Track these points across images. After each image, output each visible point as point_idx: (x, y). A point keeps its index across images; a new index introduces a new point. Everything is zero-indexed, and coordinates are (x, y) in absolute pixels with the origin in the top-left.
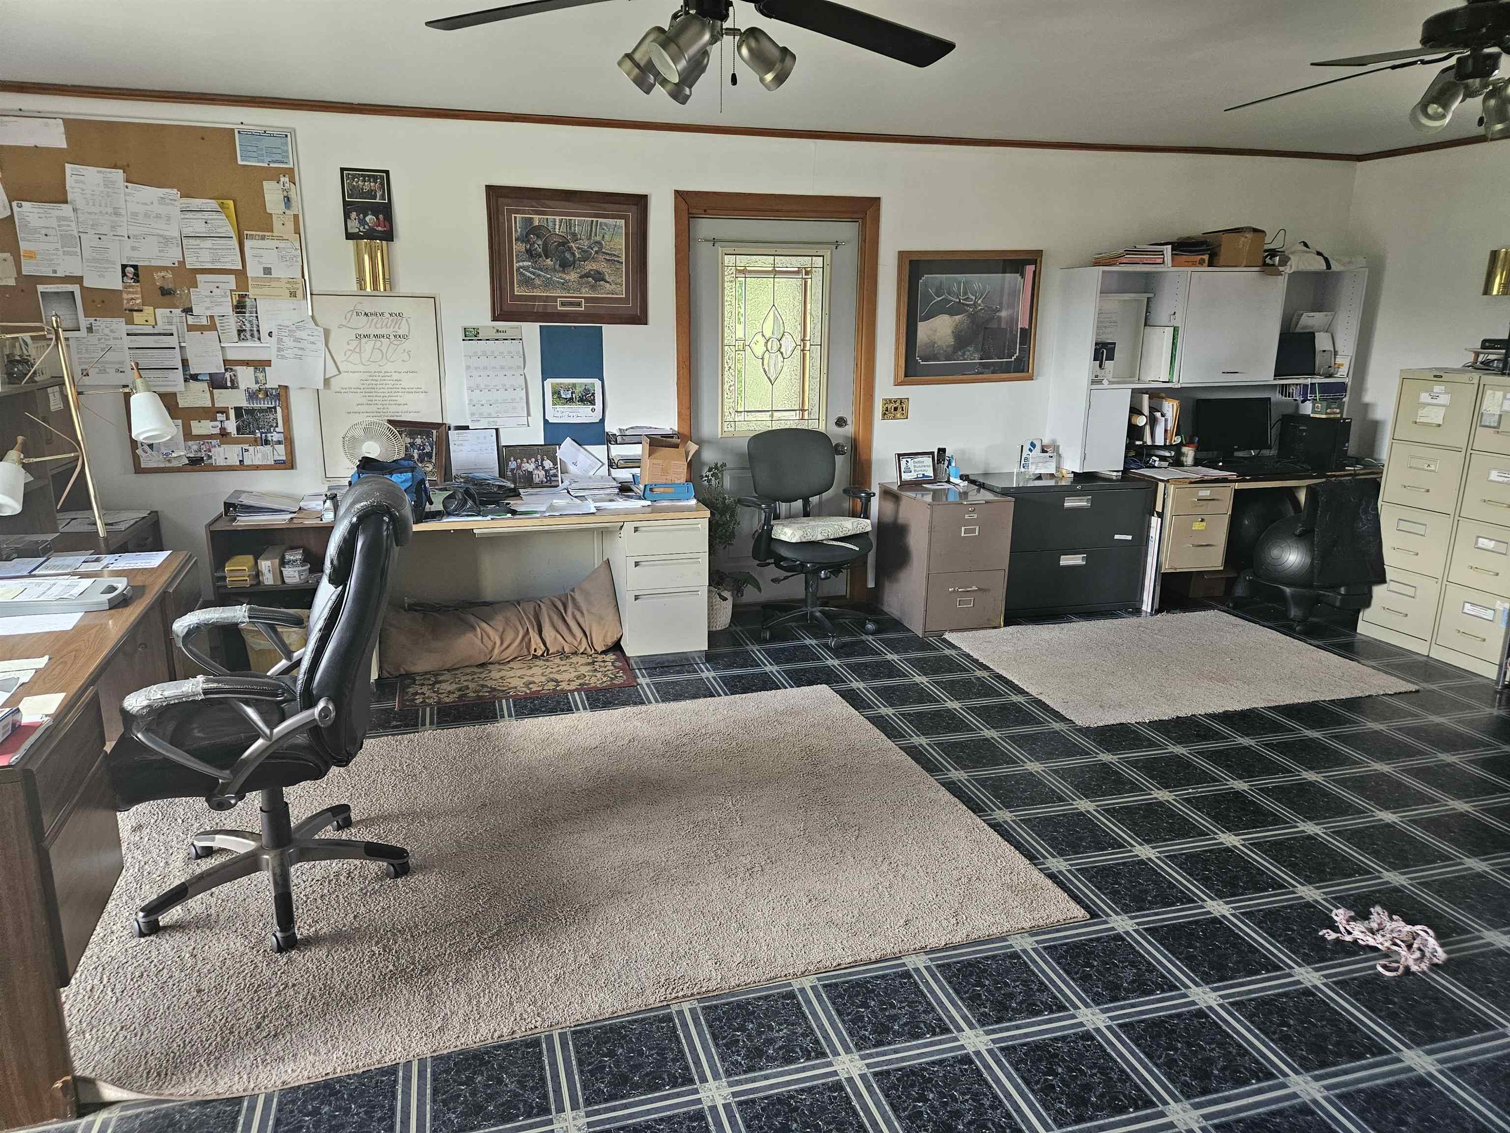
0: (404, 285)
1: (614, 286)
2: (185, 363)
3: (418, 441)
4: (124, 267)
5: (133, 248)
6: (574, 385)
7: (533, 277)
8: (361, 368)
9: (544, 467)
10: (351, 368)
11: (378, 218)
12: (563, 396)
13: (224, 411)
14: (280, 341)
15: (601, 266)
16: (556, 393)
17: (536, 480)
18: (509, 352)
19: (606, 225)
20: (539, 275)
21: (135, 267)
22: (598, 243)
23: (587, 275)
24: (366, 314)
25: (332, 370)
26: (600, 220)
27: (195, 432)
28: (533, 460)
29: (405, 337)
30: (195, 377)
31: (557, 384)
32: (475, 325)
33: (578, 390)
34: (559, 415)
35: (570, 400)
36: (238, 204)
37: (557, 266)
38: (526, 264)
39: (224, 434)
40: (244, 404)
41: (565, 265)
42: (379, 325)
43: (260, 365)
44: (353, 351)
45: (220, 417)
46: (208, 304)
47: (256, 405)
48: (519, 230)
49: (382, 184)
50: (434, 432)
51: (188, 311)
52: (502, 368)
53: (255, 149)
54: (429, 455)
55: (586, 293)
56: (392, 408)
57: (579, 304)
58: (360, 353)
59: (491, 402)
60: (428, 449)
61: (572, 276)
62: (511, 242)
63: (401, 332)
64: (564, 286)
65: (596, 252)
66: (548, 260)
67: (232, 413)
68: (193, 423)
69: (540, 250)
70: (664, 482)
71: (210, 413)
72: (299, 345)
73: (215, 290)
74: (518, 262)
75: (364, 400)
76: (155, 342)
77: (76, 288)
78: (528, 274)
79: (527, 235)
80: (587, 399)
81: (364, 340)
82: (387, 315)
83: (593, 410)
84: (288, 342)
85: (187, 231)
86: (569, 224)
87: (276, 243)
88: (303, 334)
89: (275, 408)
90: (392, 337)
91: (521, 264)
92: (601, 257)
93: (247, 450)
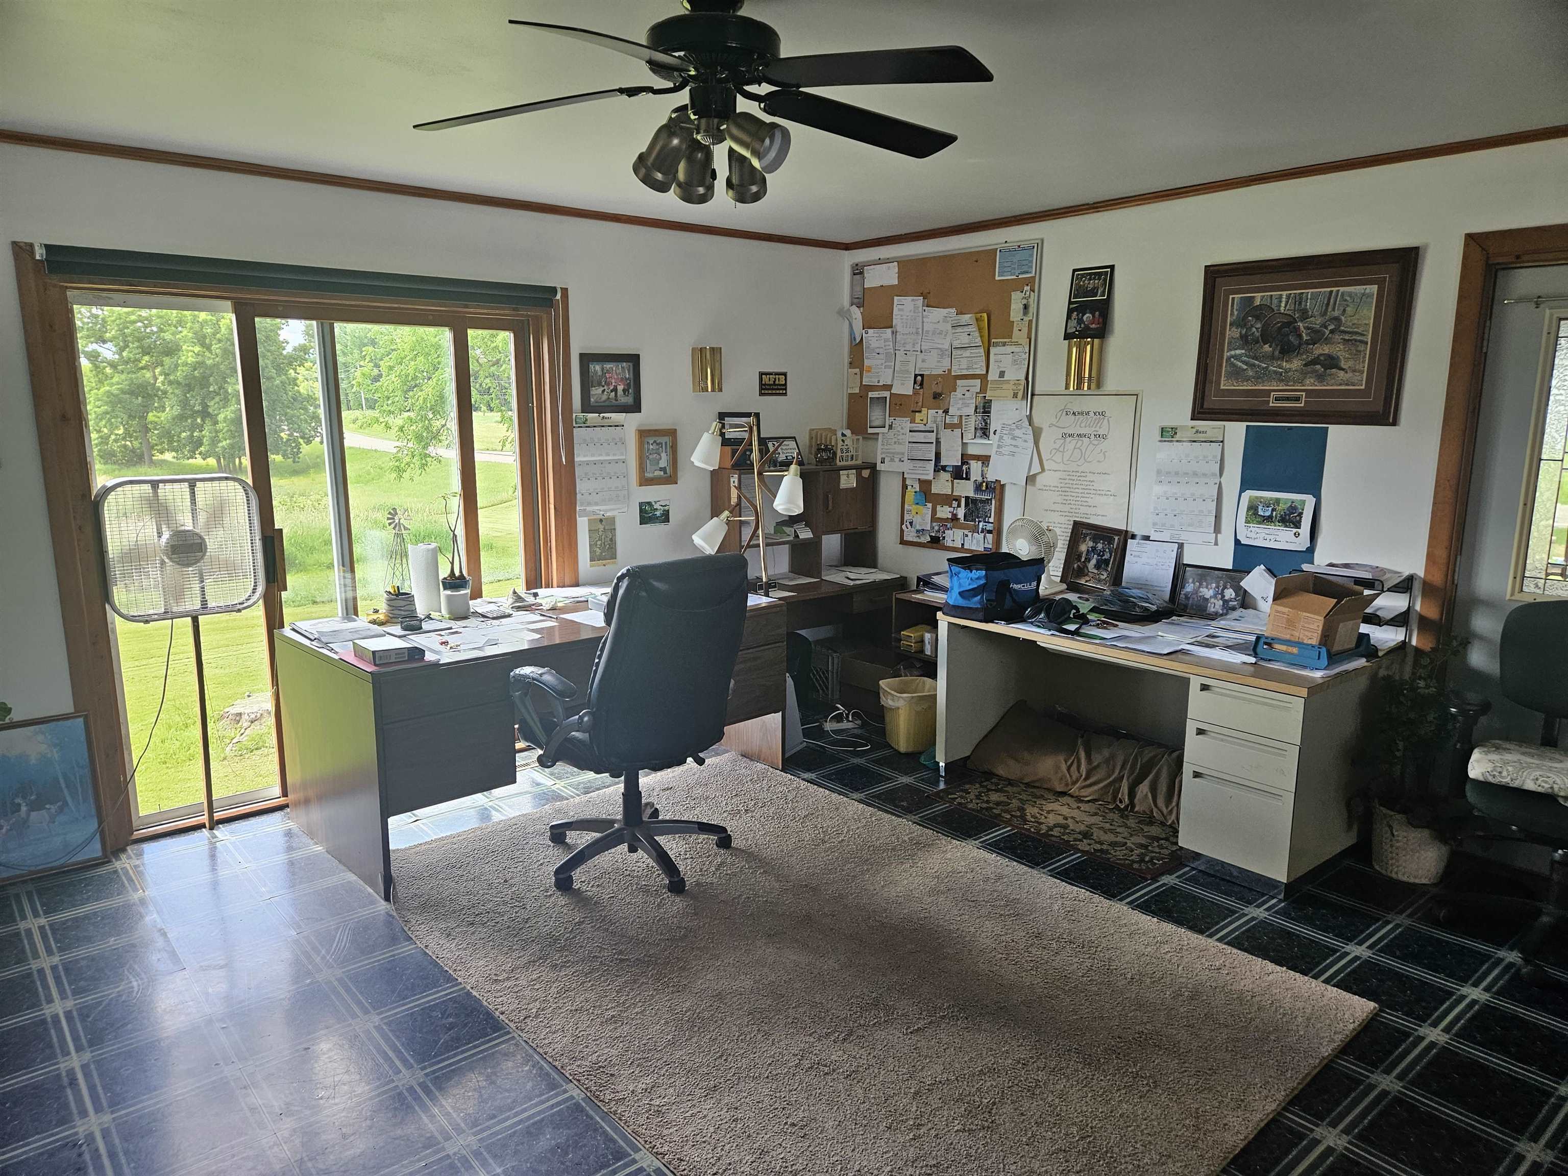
0: (1111, 383)
1: (1350, 375)
2: (938, 456)
3: (1100, 546)
4: (916, 376)
5: (923, 361)
6: (1278, 501)
7: (1245, 367)
8: (1061, 467)
9: (1223, 596)
10: (1055, 466)
11: (1094, 316)
12: (1261, 513)
13: (958, 499)
14: (1001, 438)
15: (1337, 349)
16: (1253, 508)
17: (1211, 609)
18: (1204, 457)
19: (1350, 294)
20: (1254, 365)
21: (922, 376)
22: (1337, 319)
23: (1315, 362)
24: (1074, 413)
25: (1036, 468)
26: (1342, 289)
27: (939, 515)
28: (1214, 585)
29: (1104, 437)
30: (944, 468)
31: (1257, 497)
32: (1173, 424)
33: (1282, 507)
34: (1253, 535)
35: (1269, 519)
36: (992, 318)
37: (1277, 353)
38: (1238, 352)
39: (955, 518)
40: (971, 494)
41: (1287, 351)
42: (1083, 425)
43: (985, 460)
44: (1058, 450)
45: (955, 504)
46: (959, 406)
47: (978, 496)
48: (1236, 313)
49: (1105, 280)
50: (1116, 538)
51: (946, 412)
52: (1195, 474)
53: (1009, 264)
54: (1107, 562)
55: (1311, 384)
56: (1083, 510)
57: (1297, 399)
58: (1063, 452)
59: (1175, 513)
60: (1107, 556)
61: (1296, 364)
62: (1224, 328)
63: (1101, 432)
64: (1280, 377)
65: (1332, 332)
66: (1267, 346)
67: (963, 501)
68: (939, 507)
69: (1257, 334)
70: (1288, 637)
71: (948, 499)
72: (1014, 443)
73: (967, 393)
74: (1229, 350)
75: (1059, 499)
76: (925, 437)
77: (886, 394)
78: (1240, 364)
79: (1245, 318)
80: (1290, 519)
81: (1069, 439)
82: (1092, 414)
83: (1297, 535)
84: (1007, 440)
85: (956, 344)
86: (1299, 300)
87: (1013, 349)
88: (1018, 433)
89: (991, 500)
90: (1093, 436)
91: (1233, 353)
92: (1337, 337)
93: (967, 536)
